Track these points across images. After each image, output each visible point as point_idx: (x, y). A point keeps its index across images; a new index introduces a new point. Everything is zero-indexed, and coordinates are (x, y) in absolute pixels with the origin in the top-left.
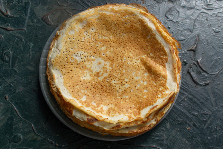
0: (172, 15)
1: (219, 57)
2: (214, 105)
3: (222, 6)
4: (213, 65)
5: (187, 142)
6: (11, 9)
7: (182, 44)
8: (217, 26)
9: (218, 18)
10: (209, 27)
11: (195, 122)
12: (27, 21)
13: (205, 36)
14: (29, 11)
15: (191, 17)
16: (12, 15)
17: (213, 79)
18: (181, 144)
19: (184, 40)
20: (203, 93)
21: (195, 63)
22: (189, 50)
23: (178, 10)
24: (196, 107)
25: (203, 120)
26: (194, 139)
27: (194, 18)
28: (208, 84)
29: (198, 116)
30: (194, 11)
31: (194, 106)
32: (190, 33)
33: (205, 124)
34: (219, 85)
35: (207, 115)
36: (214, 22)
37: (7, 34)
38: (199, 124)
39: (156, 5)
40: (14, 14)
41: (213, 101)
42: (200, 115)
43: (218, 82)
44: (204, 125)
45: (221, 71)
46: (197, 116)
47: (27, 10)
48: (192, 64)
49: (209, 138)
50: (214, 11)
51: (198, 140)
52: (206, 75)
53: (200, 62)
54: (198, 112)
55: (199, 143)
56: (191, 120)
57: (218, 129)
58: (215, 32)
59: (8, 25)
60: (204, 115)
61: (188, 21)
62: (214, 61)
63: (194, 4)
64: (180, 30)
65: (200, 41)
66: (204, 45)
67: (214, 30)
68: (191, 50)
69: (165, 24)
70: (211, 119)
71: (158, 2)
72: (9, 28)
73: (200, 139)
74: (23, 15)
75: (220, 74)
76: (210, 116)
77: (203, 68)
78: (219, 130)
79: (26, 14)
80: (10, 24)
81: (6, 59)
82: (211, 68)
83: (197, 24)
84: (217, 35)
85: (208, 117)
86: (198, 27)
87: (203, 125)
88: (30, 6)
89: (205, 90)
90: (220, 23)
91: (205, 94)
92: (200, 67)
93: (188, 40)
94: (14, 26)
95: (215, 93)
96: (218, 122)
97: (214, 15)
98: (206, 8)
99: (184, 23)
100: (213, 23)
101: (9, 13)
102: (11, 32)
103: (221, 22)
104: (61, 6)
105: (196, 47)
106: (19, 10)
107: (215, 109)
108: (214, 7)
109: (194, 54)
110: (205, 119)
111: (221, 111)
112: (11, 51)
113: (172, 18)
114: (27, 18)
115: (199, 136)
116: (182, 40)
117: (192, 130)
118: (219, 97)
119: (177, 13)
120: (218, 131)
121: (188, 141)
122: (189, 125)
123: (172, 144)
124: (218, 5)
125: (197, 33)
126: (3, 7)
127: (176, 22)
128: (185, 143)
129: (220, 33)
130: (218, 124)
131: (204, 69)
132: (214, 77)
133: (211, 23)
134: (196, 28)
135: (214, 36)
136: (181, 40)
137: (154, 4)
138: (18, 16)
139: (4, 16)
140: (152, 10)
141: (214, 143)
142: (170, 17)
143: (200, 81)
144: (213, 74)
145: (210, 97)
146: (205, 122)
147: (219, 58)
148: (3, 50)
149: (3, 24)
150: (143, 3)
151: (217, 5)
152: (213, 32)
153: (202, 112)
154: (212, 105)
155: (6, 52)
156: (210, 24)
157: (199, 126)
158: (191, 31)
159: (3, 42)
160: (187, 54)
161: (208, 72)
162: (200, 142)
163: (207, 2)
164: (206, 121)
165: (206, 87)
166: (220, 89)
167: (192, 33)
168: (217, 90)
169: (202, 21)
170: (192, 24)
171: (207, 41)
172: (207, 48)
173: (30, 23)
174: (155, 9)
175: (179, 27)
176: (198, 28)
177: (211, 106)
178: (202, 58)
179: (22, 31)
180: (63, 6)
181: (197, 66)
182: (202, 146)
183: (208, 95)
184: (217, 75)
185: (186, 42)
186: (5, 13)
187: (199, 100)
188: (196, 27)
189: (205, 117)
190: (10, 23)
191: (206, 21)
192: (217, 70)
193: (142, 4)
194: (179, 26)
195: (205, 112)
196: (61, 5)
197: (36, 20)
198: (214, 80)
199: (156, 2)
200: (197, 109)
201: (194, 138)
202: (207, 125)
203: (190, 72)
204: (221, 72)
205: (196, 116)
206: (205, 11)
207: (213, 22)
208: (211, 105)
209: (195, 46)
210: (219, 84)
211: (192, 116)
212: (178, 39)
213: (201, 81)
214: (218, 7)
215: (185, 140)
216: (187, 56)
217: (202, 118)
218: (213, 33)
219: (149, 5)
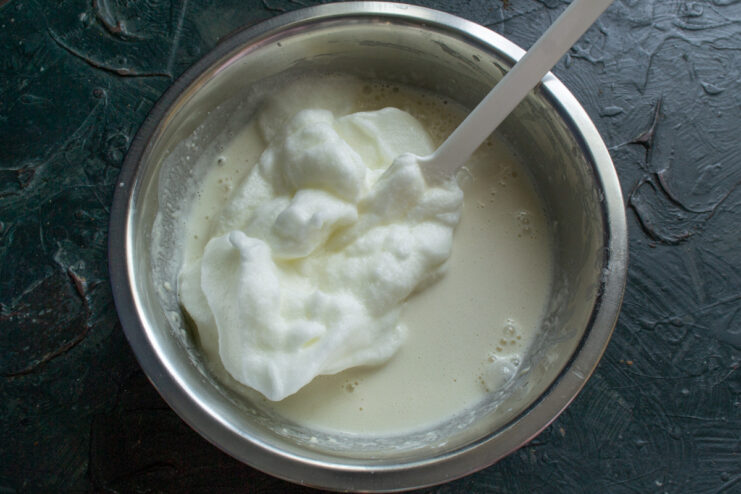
0: (587, 42)
1: (719, 164)
2: (701, 297)
3: (727, 20)
4: (701, 185)
5: (621, 402)
6: (131, 15)
7: (614, 124)
8: (713, 76)
9: (718, 55)
10: (692, 80)
11: (646, 344)
12: (174, 51)
13: (679, 103)
14: (181, 22)
15: (641, 49)
16: (134, 35)
17: (701, 225)
18: (606, 408)
19: (620, 113)
20: (671, 265)
21: (649, 179)
22: (633, 143)
23: (604, 29)
24: (651, 305)
25: (670, 342)
26: (641, 395)
27: (649, 54)
28: (683, 240)
29: (656, 331)
30: (650, 34)
31: (645, 300)
32: (637, 95)
33: (674, 352)
34: (716, 244)
35: (679, 326)
36: (707, 65)
37: (117, 86)
38: (658, 352)
39: (542, 15)
40: (138, 31)
41: (697, 288)
42: (660, 326)
43: (715, 236)
44: (673, 357)
45: (724, 205)
46: (653, 329)
47: (177, 21)
48: (640, 183)
49: (685, 391)
50: (705, 33)
51: (653, 398)
52: (680, 215)
53: (665, 177)
54: (656, 316)
55: (656, 405)
56: (636, 339)
57: (711, 369)
58: (707, 93)
59: (121, 62)
60: (671, 327)
61: (631, 59)
62: (703, 176)
63: (650, 15)
64: (609, 85)
65: (665, 117)
66: (677, 129)
67: (704, 88)
68: (639, 143)
69: (567, 67)
70: (691, 338)
71: (548, 5)
72: (125, 70)
73: (659, 392)
74: (165, 35)
75: (721, 212)
76: (690, 331)
77: (672, 195)
78: (716, 369)
79: (171, 29)
80: (125, 60)
81: (115, 155)
82: (695, 194)
83: (656, 70)
84: (714, 101)
85: (685, 332)
86: (661, 77)
87: (670, 355)
88: (184, 9)
89: (676, 256)
90: (722, 69)
91: (677, 267)
92: (662, 189)
93: (631, 114)
94: (137, 64)
95: (707, 267)
96: (711, 349)
97: (707, 46)
98: (683, 24)
99: (620, 65)
100: (703, 68)
101: (124, 27)
102: (127, 81)
103: (725, 67)
104: (271, 10)
105: (654, 135)
106: (151, 20)
107: (704, 309)
108: (706, 23)
109: (647, 155)
110: (676, 337)
111: (720, 316)
112: (129, 135)
113: (587, 51)
114: (176, 41)
115: (656, 384)
116: (614, 115)
117: (638, 367)
118: (717, 279)
119: (600, 38)
120: (712, 373)
121: (626, 399)
122: (630, 355)
123: (578, 407)
124: (718, 18)
125: (657, 95)
126: (108, 11)
127: (599, 62)
128: (617, 403)
129: (722, 96)
130: (713, 353)
131: (675, 198)
132: (703, 220)
133: (697, 68)
134: (655, 80)
135: (705, 103)
136: (609, 113)
137: (534, 10)
138: (148, 36)
139: (109, 36)
140: (531, 27)
141: (699, 405)
142: (581, 50)
143: (662, 231)
144: (699, 213)
145: (690, 276)
146: (674, 347)
147: (718, 167)
148: (106, 131)
149: (107, 58)
150: (505, 6)
151: (713, 16)
152: (702, 93)
153: (667, 318)
154: (695, 299)
155: (113, 135)
156: (695, 72)
157: (659, 358)
158: (639, 90)
159: (106, 108)
160: (627, 153)
161: (686, 206)
162: (658, 402)
163: (686, 10)
164: (679, 344)
165: (679, 248)
166: (718, 255)
167: (642, 94)
168: (710, 257)
169: (671, 61)
170: (644, 70)
171: (686, 117)
172: (684, 138)
173: (185, 58)
174: (537, 24)
175: (604, 76)
176: (660, 80)
177: (692, 303)
178: (671, 166)
179: (161, 78)
180: (276, 10)
181: (653, 188)
182: (663, 414)
183: (684, 269)
184: (712, 214)
185: (626, 119)
186: (115, 26)
187: (659, 284)
188: (653, 78)
189: (677, 334)
190: (125, 56)
191: (683, 62)
192: (711, 201)
193: (501, 10)
194: (605, 73)
195: (676, 318)
196: (272, 7)
197: (199, 50)
198: (704, 228)
199: (541, 6)
200: (653, 309)
201: (644, 390)
202: (680, 354)
203: (633, 203)
204: (725, 207)
205: (649, 329)
206: (680, 33)
207: (702, 65)
208: (693, 299)
209: (651, 131)
210: (717, 240)
211: (638, 329)
212: (602, 109)
213: (665, 229)
214: (718, 24)
215: (616, 395)
216: (626, 159)
217: (668, 336)
218: (700, 97)
219: (522, 12)
